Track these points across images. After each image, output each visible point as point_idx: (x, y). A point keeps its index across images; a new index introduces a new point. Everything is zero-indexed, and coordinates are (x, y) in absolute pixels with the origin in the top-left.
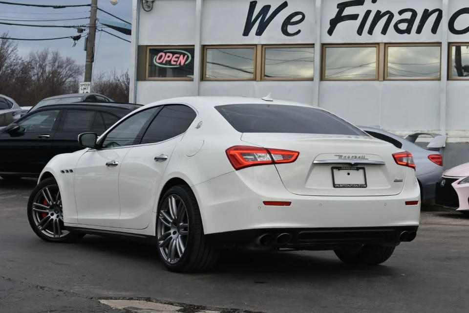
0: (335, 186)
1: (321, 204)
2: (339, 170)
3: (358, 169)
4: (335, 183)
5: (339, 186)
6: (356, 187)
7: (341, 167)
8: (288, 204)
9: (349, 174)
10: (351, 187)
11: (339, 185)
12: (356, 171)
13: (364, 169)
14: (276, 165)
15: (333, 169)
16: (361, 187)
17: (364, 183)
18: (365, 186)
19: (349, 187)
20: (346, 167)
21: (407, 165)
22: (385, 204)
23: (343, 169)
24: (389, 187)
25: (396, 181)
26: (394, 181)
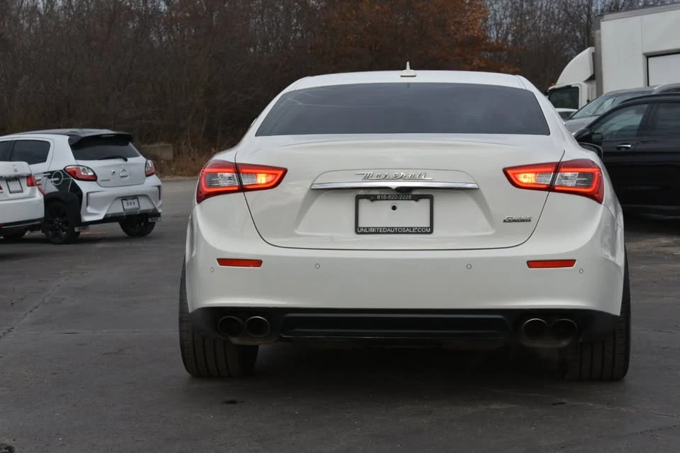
0: (359, 230)
1: (317, 264)
2: (372, 201)
3: (416, 198)
4: (360, 225)
5: (367, 231)
6: (408, 233)
7: (376, 196)
8: (258, 263)
9: (394, 208)
10: (394, 233)
11: (368, 228)
12: (413, 202)
13: (431, 198)
14: (247, 194)
15: (358, 198)
16: (417, 233)
17: (428, 225)
18: (430, 230)
19: (389, 233)
20: (387, 196)
21: (551, 188)
22: (469, 266)
23: (381, 200)
24: (491, 232)
25: (510, 221)
26: (505, 221)
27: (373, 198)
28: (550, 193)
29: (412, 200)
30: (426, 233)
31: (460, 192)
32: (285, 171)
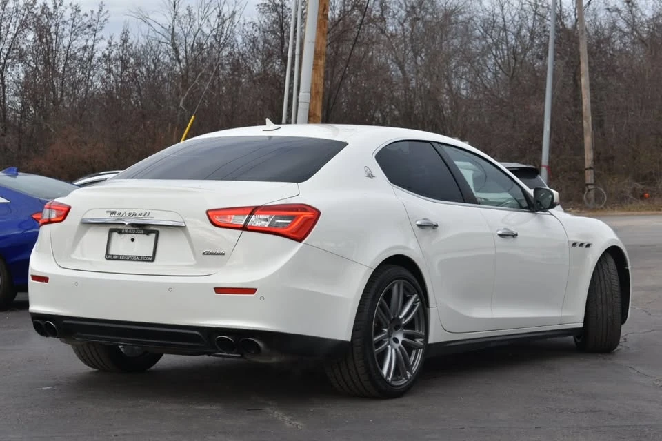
0: (109, 257)
1: (76, 282)
3: (148, 233)
4: (110, 253)
5: (112, 258)
6: (137, 260)
7: (121, 230)
9: (133, 240)
10: (129, 260)
11: (113, 256)
12: (145, 236)
13: (157, 233)
14: (51, 225)
15: (111, 231)
16: (144, 261)
17: (151, 255)
18: (153, 259)
19: (126, 260)
20: (129, 230)
21: (244, 228)
22: (171, 290)
23: (125, 233)
24: (192, 263)
25: (208, 254)
26: (204, 254)
27: (120, 232)
28: (244, 232)
29: (144, 233)
30: (149, 261)
31: (177, 228)
32: (69, 208)
